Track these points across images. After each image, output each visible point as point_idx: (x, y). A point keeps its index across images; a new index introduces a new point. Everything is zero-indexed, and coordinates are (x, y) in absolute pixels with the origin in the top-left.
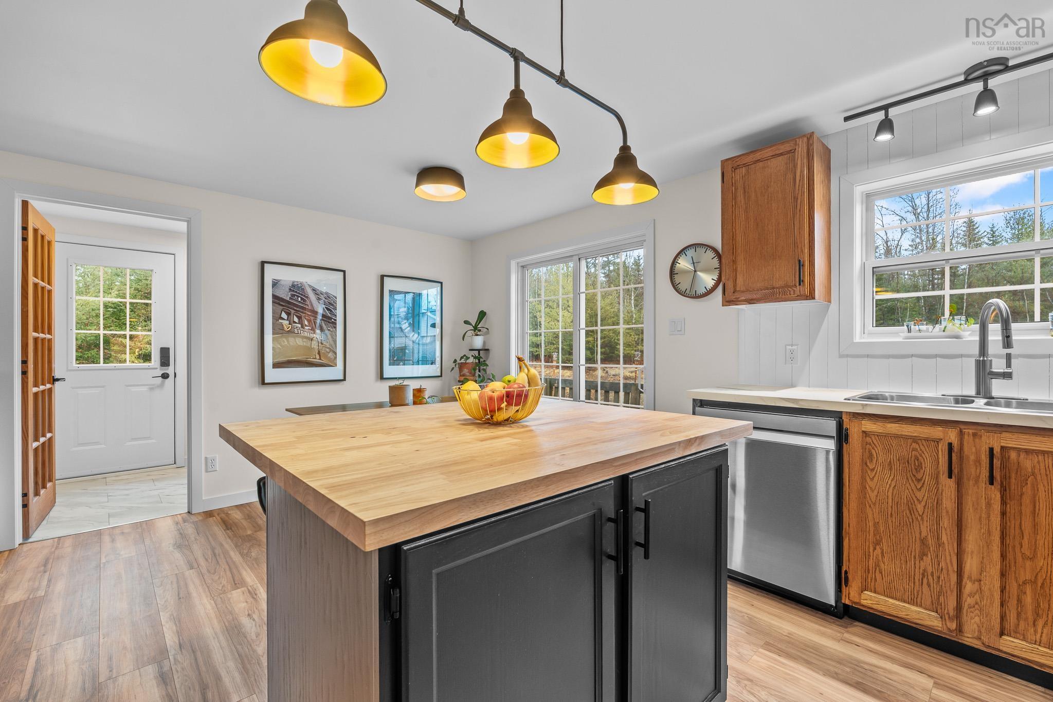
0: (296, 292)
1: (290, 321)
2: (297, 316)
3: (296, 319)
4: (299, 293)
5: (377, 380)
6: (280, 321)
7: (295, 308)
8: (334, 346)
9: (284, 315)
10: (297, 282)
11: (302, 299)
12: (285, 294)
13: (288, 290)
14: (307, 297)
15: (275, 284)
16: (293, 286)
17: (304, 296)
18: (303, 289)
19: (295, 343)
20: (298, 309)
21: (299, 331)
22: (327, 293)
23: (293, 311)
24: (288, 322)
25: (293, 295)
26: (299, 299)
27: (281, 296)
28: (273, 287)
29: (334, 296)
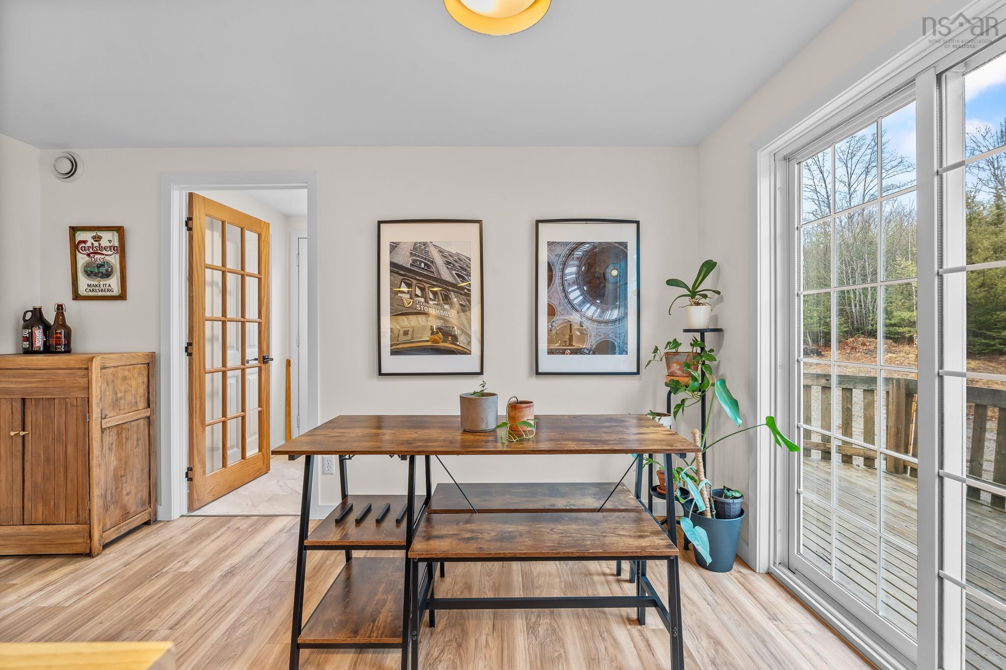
0: (419, 256)
1: (411, 295)
2: (419, 288)
3: (418, 292)
4: (422, 257)
5: (531, 375)
6: (399, 295)
7: (417, 277)
8: (467, 326)
9: (404, 288)
10: (420, 243)
11: (426, 264)
12: (405, 260)
13: (408, 254)
14: (432, 262)
15: (394, 246)
16: (415, 248)
17: (429, 260)
18: (427, 252)
19: (417, 323)
20: (420, 278)
21: (422, 307)
22: (458, 254)
23: (414, 282)
24: (408, 296)
25: (414, 261)
26: (423, 265)
27: (400, 264)
28: (391, 252)
29: (467, 258)
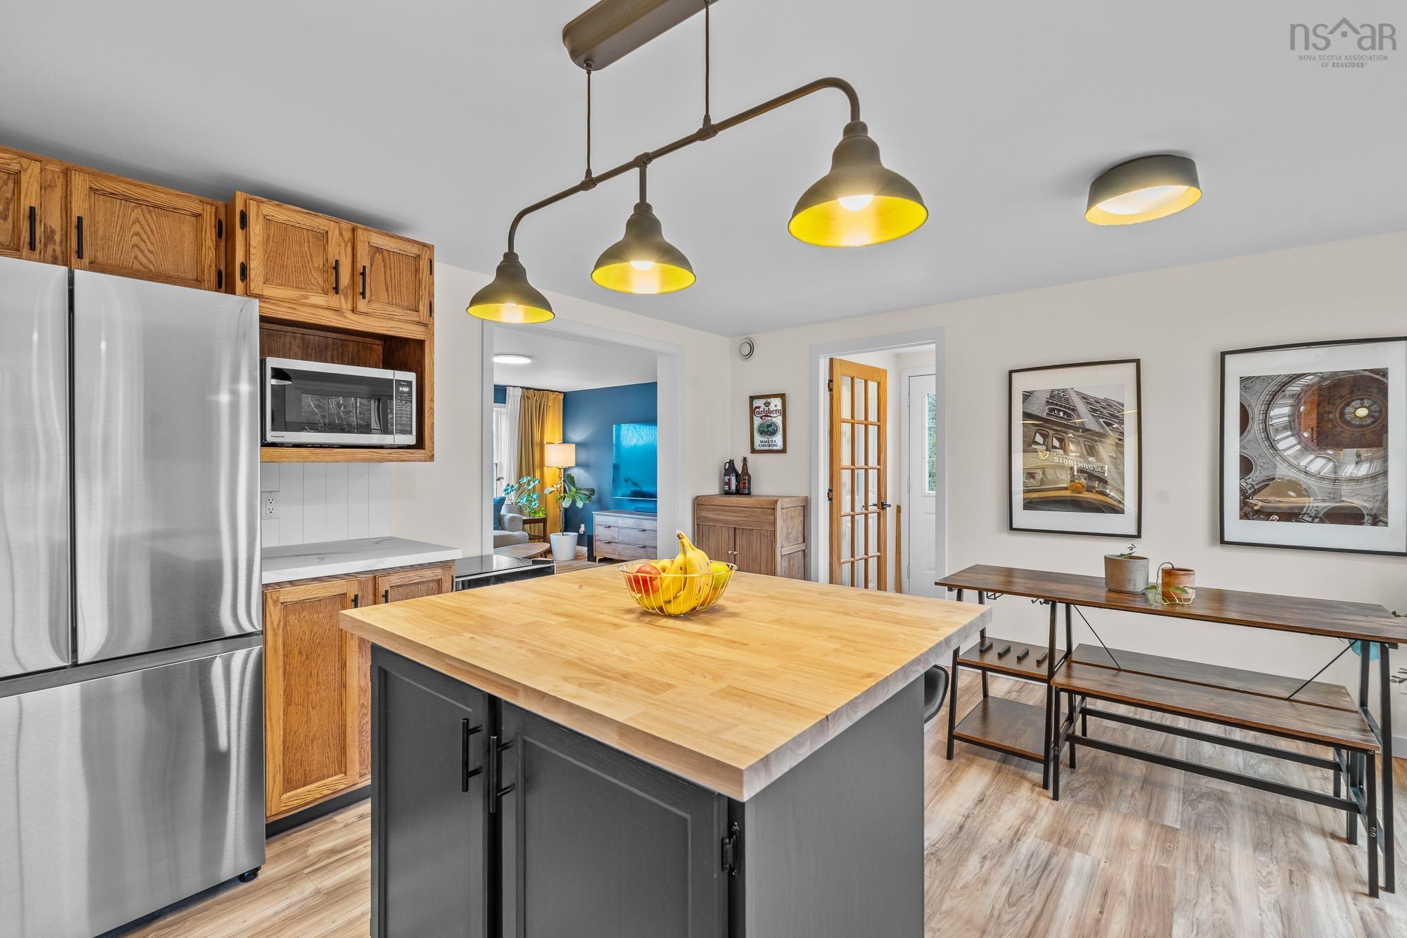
0: (1056, 405)
1: (1047, 446)
2: (1057, 438)
3: (1056, 443)
4: (1061, 406)
6: (1033, 446)
7: (1055, 428)
8: (1119, 481)
9: (1039, 438)
10: (1058, 390)
11: (1065, 413)
12: (1039, 408)
13: (1044, 403)
14: (1073, 410)
15: (1027, 396)
16: (1052, 396)
17: (1069, 408)
18: (1067, 400)
19: (1055, 477)
20: (1059, 428)
21: (1061, 459)
22: (1106, 400)
23: (1051, 432)
24: (1044, 448)
25: (1052, 410)
26: (1061, 414)
27: (1035, 413)
28: (1023, 402)
29: (1119, 403)
